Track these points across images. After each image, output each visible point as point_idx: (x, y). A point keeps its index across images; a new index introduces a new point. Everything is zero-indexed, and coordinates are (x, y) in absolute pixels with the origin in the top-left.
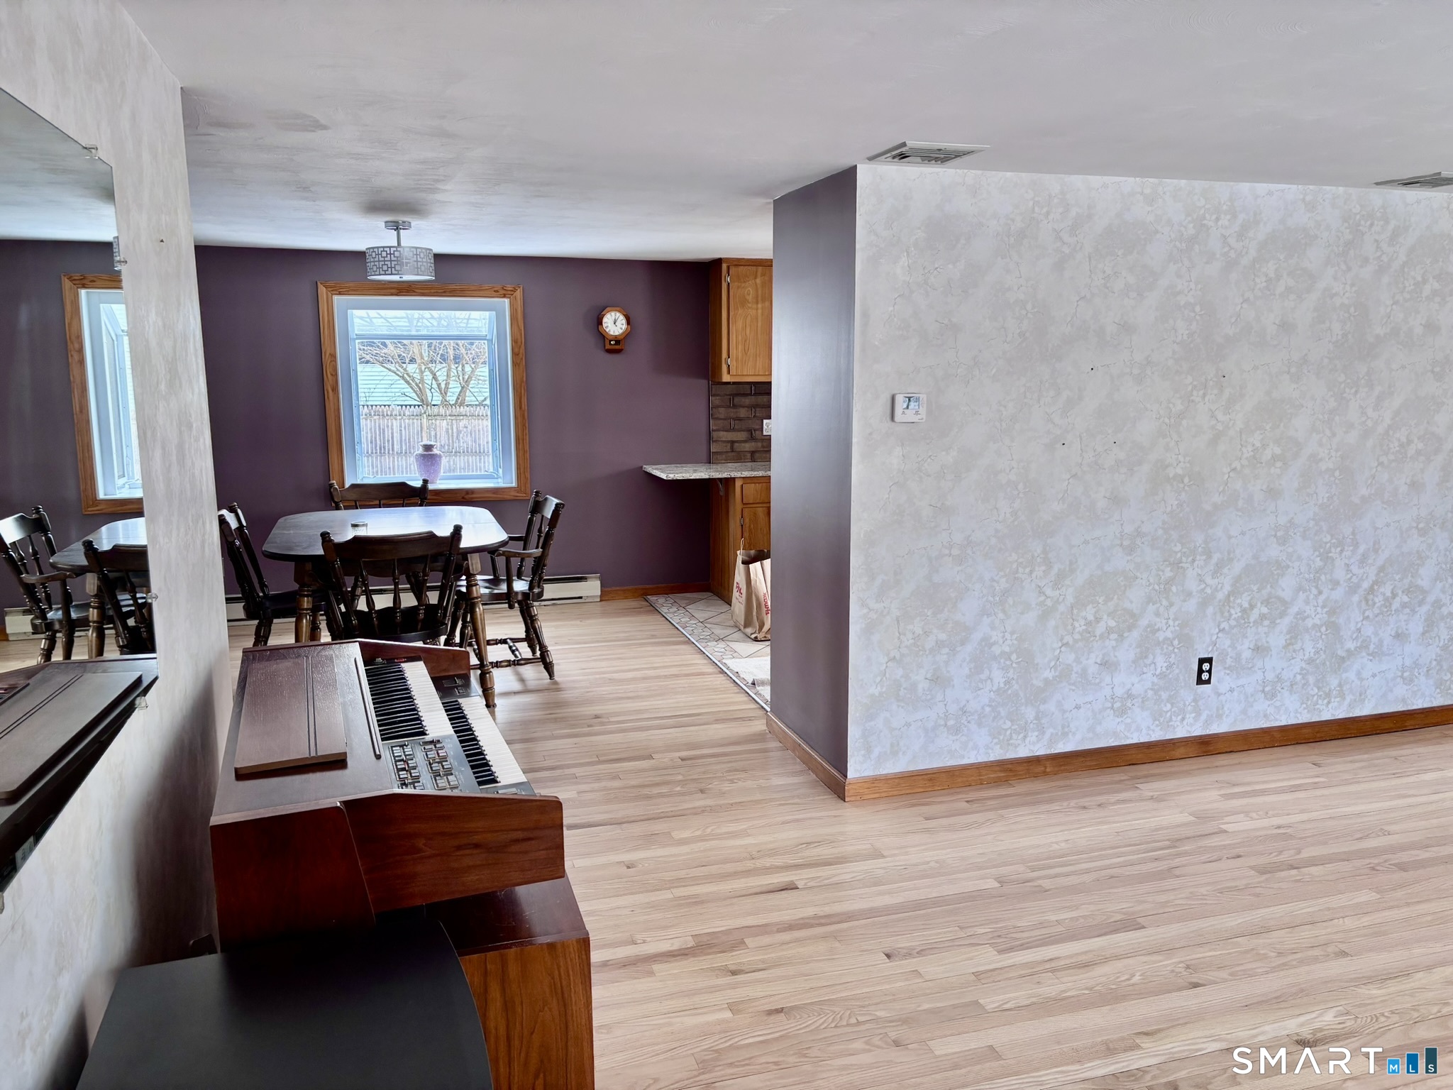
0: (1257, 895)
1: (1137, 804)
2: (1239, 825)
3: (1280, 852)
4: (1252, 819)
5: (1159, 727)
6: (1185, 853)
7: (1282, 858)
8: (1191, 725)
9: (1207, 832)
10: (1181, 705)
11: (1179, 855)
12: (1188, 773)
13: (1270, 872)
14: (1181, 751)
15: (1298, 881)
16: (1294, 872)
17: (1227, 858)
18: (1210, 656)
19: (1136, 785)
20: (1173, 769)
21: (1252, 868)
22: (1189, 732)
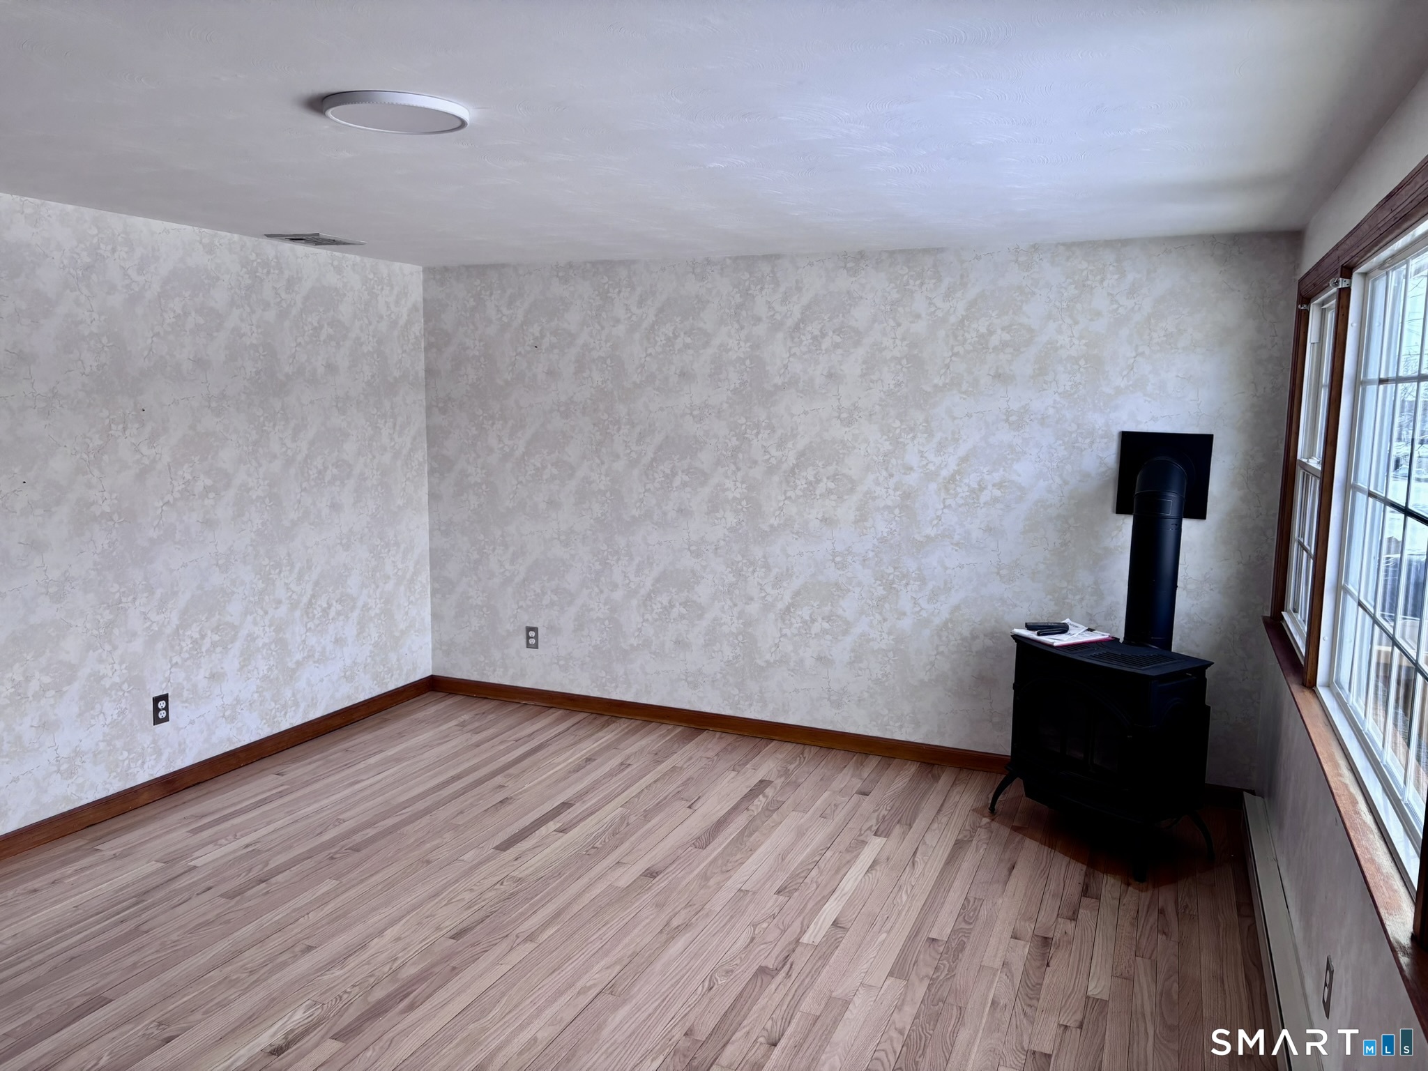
0: (228, 922)
1: (98, 868)
2: (207, 857)
3: (250, 870)
4: (221, 846)
5: (118, 778)
6: (153, 904)
7: (252, 875)
8: (153, 767)
9: (174, 875)
10: (139, 750)
11: (147, 908)
12: (153, 818)
13: (240, 894)
14: (145, 797)
15: (267, 893)
16: (264, 885)
17: (198, 894)
18: (165, 693)
19: (96, 847)
20: (137, 819)
21: (221, 896)
22: (152, 775)
